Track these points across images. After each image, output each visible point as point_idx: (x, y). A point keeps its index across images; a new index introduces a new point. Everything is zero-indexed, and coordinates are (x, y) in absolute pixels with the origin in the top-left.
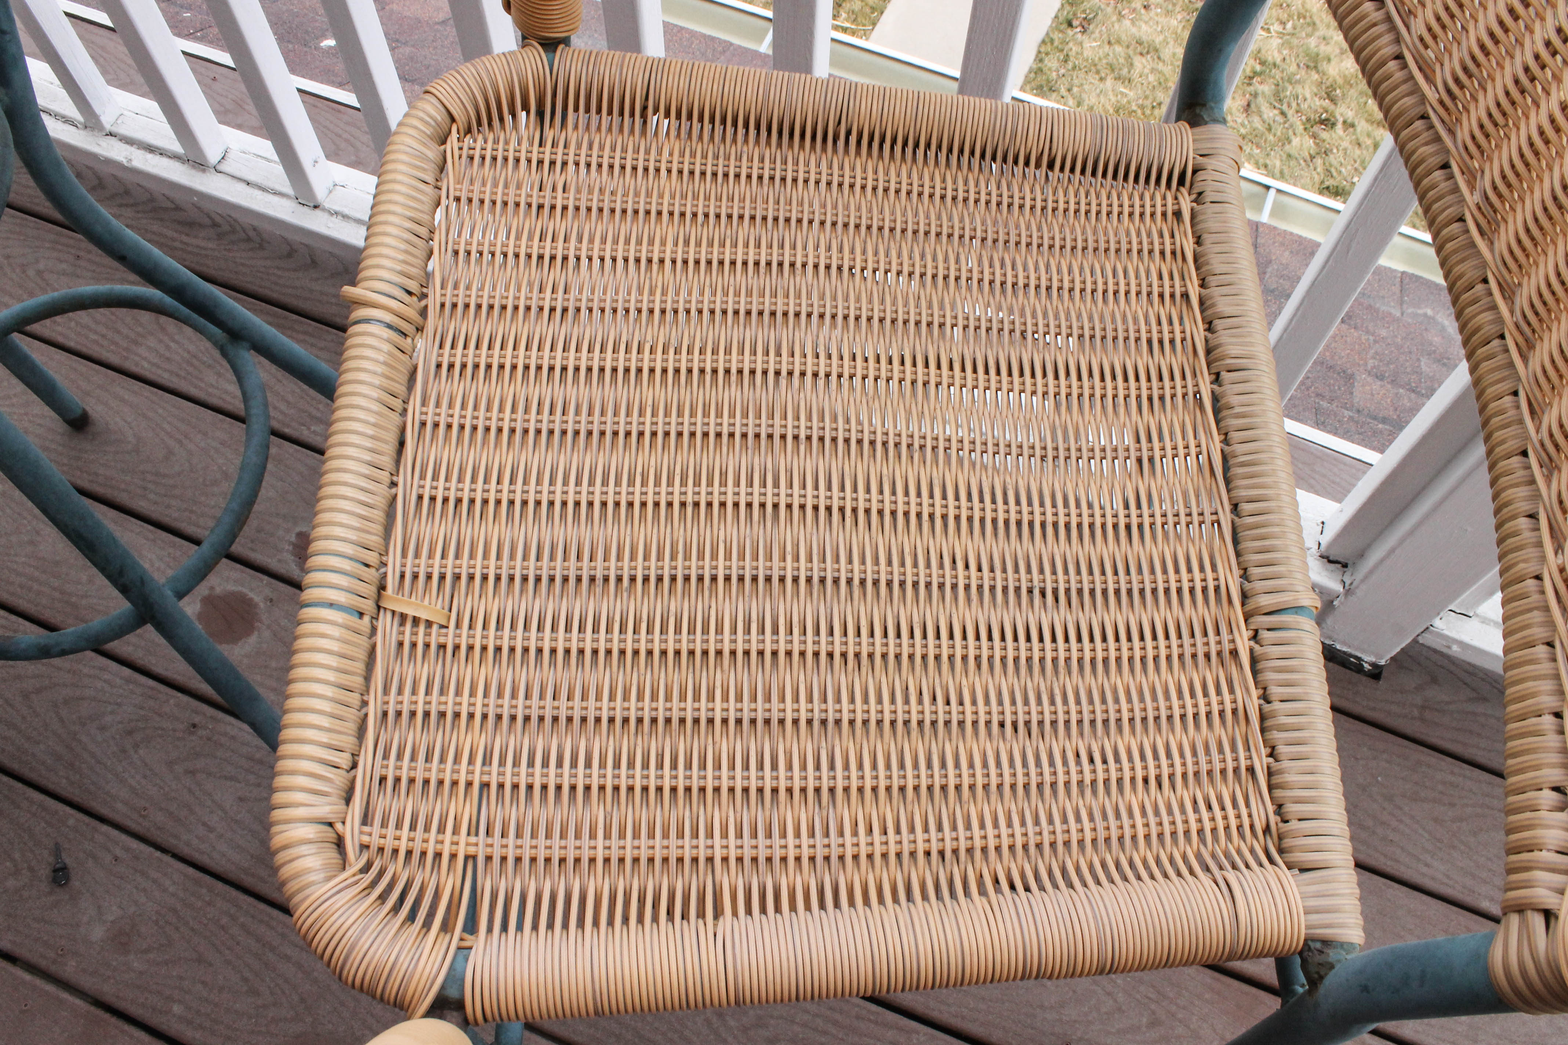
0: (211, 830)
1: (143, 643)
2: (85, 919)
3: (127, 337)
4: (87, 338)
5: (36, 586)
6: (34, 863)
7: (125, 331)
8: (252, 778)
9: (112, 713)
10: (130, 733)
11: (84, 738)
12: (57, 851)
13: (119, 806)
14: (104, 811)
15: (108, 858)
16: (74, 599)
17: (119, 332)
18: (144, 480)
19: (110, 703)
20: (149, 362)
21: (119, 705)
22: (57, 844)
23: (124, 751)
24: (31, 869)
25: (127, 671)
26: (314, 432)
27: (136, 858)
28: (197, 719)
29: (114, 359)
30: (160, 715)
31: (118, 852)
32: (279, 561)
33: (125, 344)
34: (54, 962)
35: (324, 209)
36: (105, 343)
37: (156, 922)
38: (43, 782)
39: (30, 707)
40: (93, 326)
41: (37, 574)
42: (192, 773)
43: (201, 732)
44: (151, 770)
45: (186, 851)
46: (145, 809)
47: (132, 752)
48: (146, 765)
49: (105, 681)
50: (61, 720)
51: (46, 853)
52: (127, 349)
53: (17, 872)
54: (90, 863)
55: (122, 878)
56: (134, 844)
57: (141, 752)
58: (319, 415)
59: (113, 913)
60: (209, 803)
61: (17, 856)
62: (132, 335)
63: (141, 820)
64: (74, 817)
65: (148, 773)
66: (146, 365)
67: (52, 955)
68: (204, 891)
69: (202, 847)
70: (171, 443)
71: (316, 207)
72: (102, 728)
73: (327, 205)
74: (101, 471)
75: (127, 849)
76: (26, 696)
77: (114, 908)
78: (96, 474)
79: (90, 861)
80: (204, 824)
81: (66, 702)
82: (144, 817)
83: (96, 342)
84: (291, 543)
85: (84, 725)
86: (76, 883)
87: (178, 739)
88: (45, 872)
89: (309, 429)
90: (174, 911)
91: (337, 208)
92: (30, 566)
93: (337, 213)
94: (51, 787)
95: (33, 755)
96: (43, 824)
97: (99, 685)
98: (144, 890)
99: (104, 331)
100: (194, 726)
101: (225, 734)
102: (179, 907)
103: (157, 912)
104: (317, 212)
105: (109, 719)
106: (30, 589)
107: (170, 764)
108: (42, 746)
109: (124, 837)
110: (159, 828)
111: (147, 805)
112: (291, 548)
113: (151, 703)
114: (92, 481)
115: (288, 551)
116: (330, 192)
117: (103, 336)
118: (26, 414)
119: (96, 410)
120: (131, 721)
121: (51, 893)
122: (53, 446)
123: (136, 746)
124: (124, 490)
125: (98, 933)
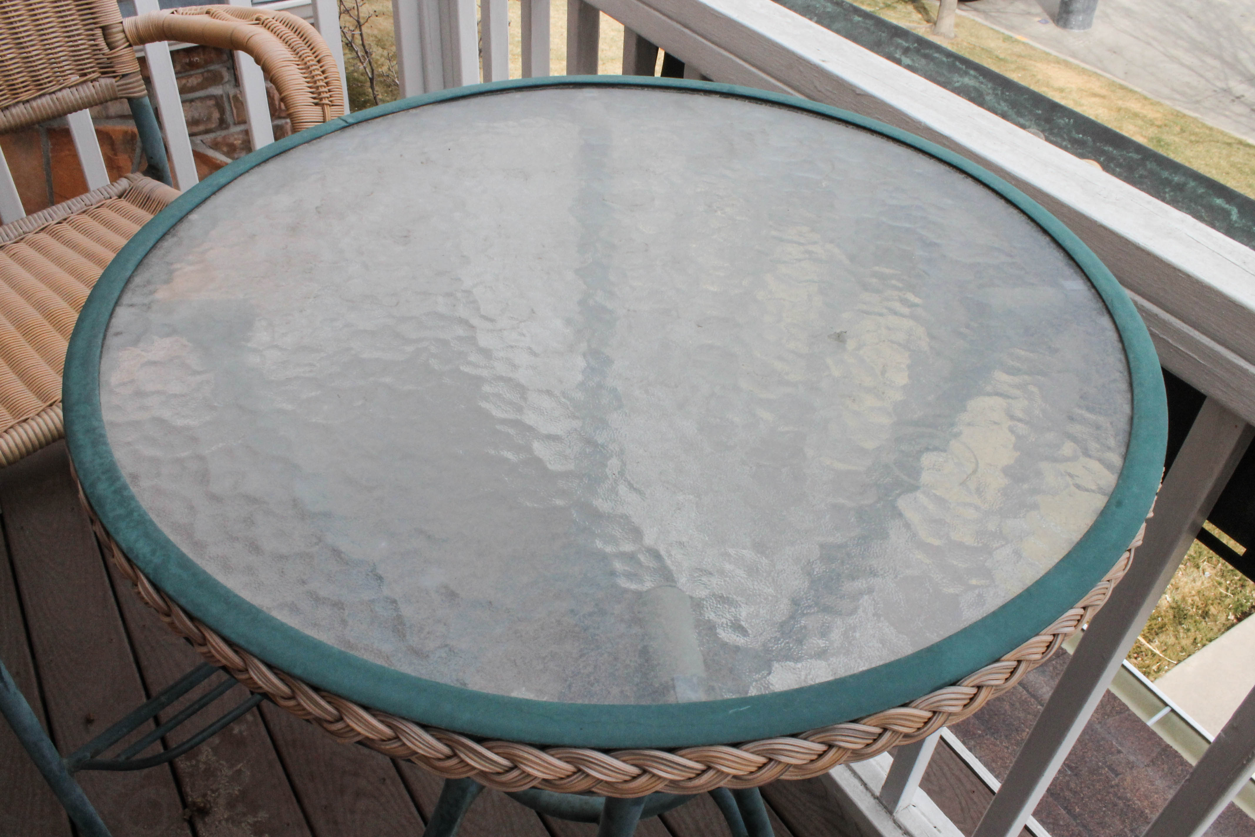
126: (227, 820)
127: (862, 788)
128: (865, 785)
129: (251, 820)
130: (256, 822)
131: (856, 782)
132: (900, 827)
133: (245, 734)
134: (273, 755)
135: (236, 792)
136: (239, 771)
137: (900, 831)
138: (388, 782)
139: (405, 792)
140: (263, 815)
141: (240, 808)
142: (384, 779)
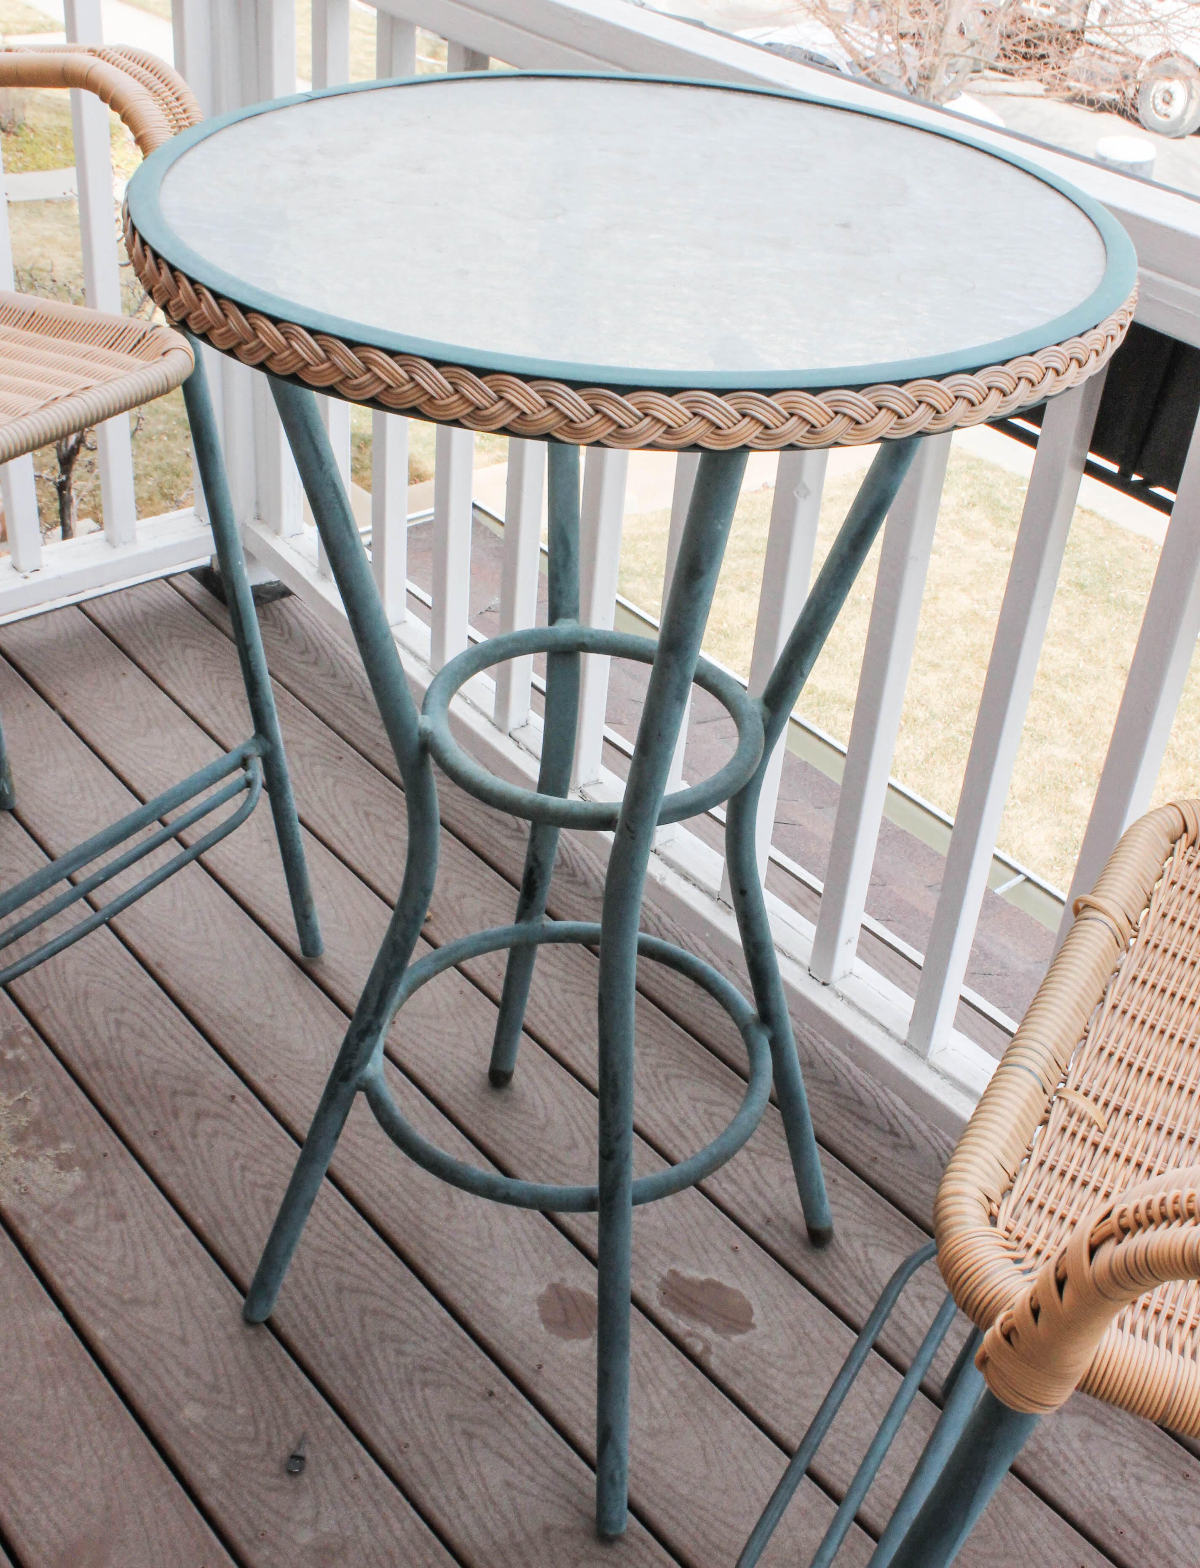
0: (463, 1497)
1: (474, 1297)
2: (298, 1518)
3: (574, 1031)
4: (536, 1016)
5: (394, 1200)
6: (275, 1440)
7: (575, 1024)
8: (528, 1470)
9: (414, 1343)
10: (425, 1369)
11: (377, 1353)
12: (302, 1440)
13: (382, 1431)
14: (366, 1429)
15: (348, 1473)
16: (424, 1227)
17: (569, 1024)
18: (538, 1156)
19: (417, 1334)
20: (586, 1060)
21: (425, 1339)
22: (305, 1433)
23: (410, 1383)
24: (269, 1444)
25: (445, 1314)
26: (725, 1189)
27: (377, 1487)
28: (496, 1389)
29: (553, 1044)
30: (461, 1367)
31: (362, 1472)
32: (643, 1286)
33: (570, 1036)
34: (249, 1542)
35: (832, 989)
36: (552, 1027)
37: (367, 1558)
38: (318, 1372)
39: (339, 1300)
40: (546, 1008)
41: (399, 1189)
42: (469, 1435)
43: (494, 1401)
44: (429, 1412)
45: (429, 1505)
46: (407, 1446)
47: (418, 1388)
48: (427, 1405)
49: (421, 1312)
50: (363, 1326)
51: (290, 1438)
52: (570, 1042)
53: (255, 1440)
54: (328, 1469)
55: (353, 1497)
56: (379, 1472)
57: (427, 1391)
58: (735, 1176)
59: (328, 1525)
60: (474, 1471)
61: (262, 1426)
62: (580, 1031)
63: (398, 1454)
64: (332, 1418)
65: (425, 1415)
66: (582, 1061)
67: (250, 1534)
68: (430, 1552)
69: (447, 1508)
70: (577, 1135)
71: (824, 984)
72: (400, 1353)
73: (838, 986)
74: (501, 1130)
75: (371, 1475)
76: (340, 1289)
77: (332, 1522)
78: (495, 1133)
79: (330, 1465)
80: (460, 1489)
81: (375, 1312)
82: (402, 1452)
83: (543, 1023)
84: (660, 1275)
85: (382, 1340)
86: (306, 1480)
87: (470, 1398)
88: (281, 1453)
89: (720, 1184)
90: (390, 1554)
91: (845, 992)
92: (396, 1180)
93: (843, 997)
94: (325, 1381)
95: (322, 1344)
96: (300, 1410)
97: (415, 1313)
98: (370, 1520)
99: (555, 1017)
100: (491, 1394)
101: (519, 1416)
102: (397, 1552)
103: (373, 1548)
104: (824, 988)
105: (408, 1348)
106: (387, 1200)
107: (451, 1417)
108: (333, 1340)
109: (371, 1461)
110: (412, 1470)
111: (411, 1443)
112: (659, 1280)
113: (458, 1353)
114: (487, 1136)
115: (655, 1281)
116: (845, 977)
117: (553, 1021)
118: (451, 1053)
119: (519, 1079)
120: (430, 1359)
121: (278, 1476)
122: (465, 1091)
123: (425, 1384)
124: (515, 1157)
125: (305, 1537)
126: (15, 1155)
127: (884, 1035)
128: (887, 1030)
129: (50, 1152)
130: (58, 1155)
131: (876, 1030)
132: (937, 1071)
133: (23, 1058)
134: (68, 1080)
135: (23, 1124)
136: (25, 1100)
137: (938, 1076)
138: (239, 1099)
139: (263, 1109)
140: (66, 1147)
141: (33, 1141)
142: (233, 1097)
